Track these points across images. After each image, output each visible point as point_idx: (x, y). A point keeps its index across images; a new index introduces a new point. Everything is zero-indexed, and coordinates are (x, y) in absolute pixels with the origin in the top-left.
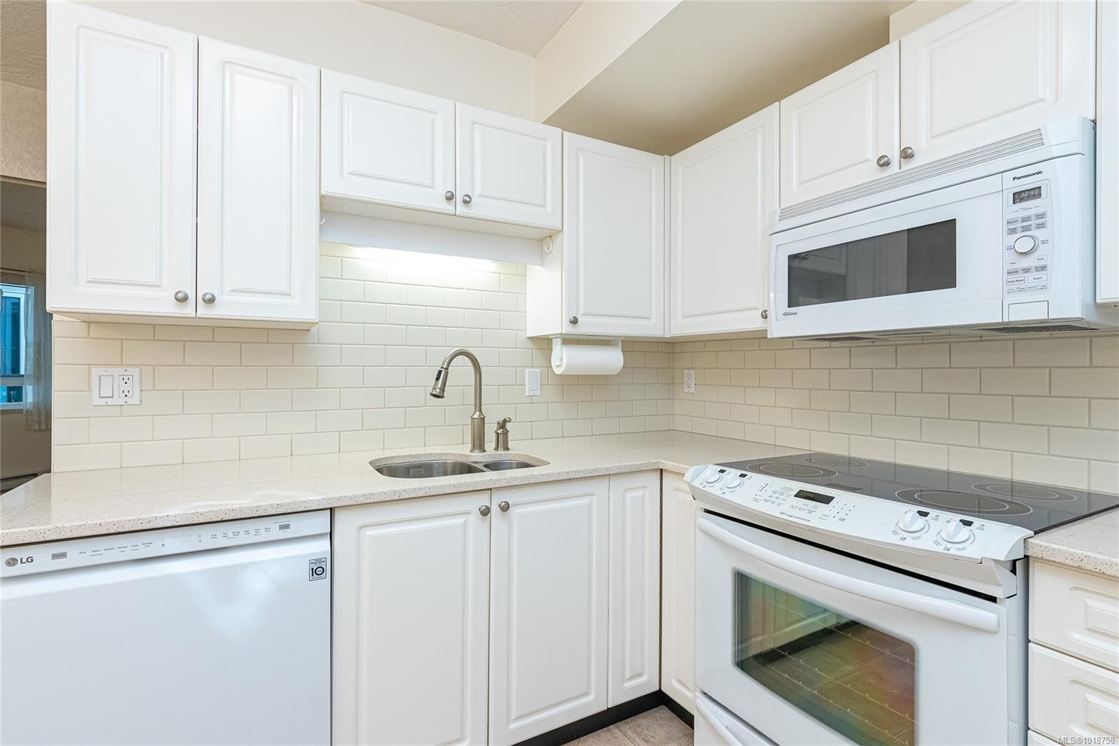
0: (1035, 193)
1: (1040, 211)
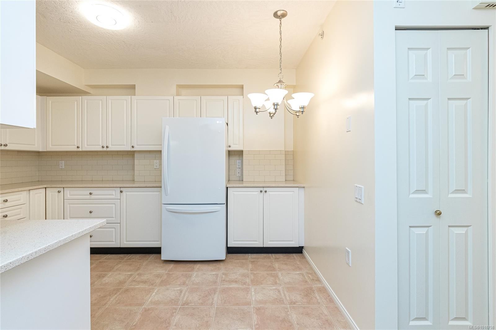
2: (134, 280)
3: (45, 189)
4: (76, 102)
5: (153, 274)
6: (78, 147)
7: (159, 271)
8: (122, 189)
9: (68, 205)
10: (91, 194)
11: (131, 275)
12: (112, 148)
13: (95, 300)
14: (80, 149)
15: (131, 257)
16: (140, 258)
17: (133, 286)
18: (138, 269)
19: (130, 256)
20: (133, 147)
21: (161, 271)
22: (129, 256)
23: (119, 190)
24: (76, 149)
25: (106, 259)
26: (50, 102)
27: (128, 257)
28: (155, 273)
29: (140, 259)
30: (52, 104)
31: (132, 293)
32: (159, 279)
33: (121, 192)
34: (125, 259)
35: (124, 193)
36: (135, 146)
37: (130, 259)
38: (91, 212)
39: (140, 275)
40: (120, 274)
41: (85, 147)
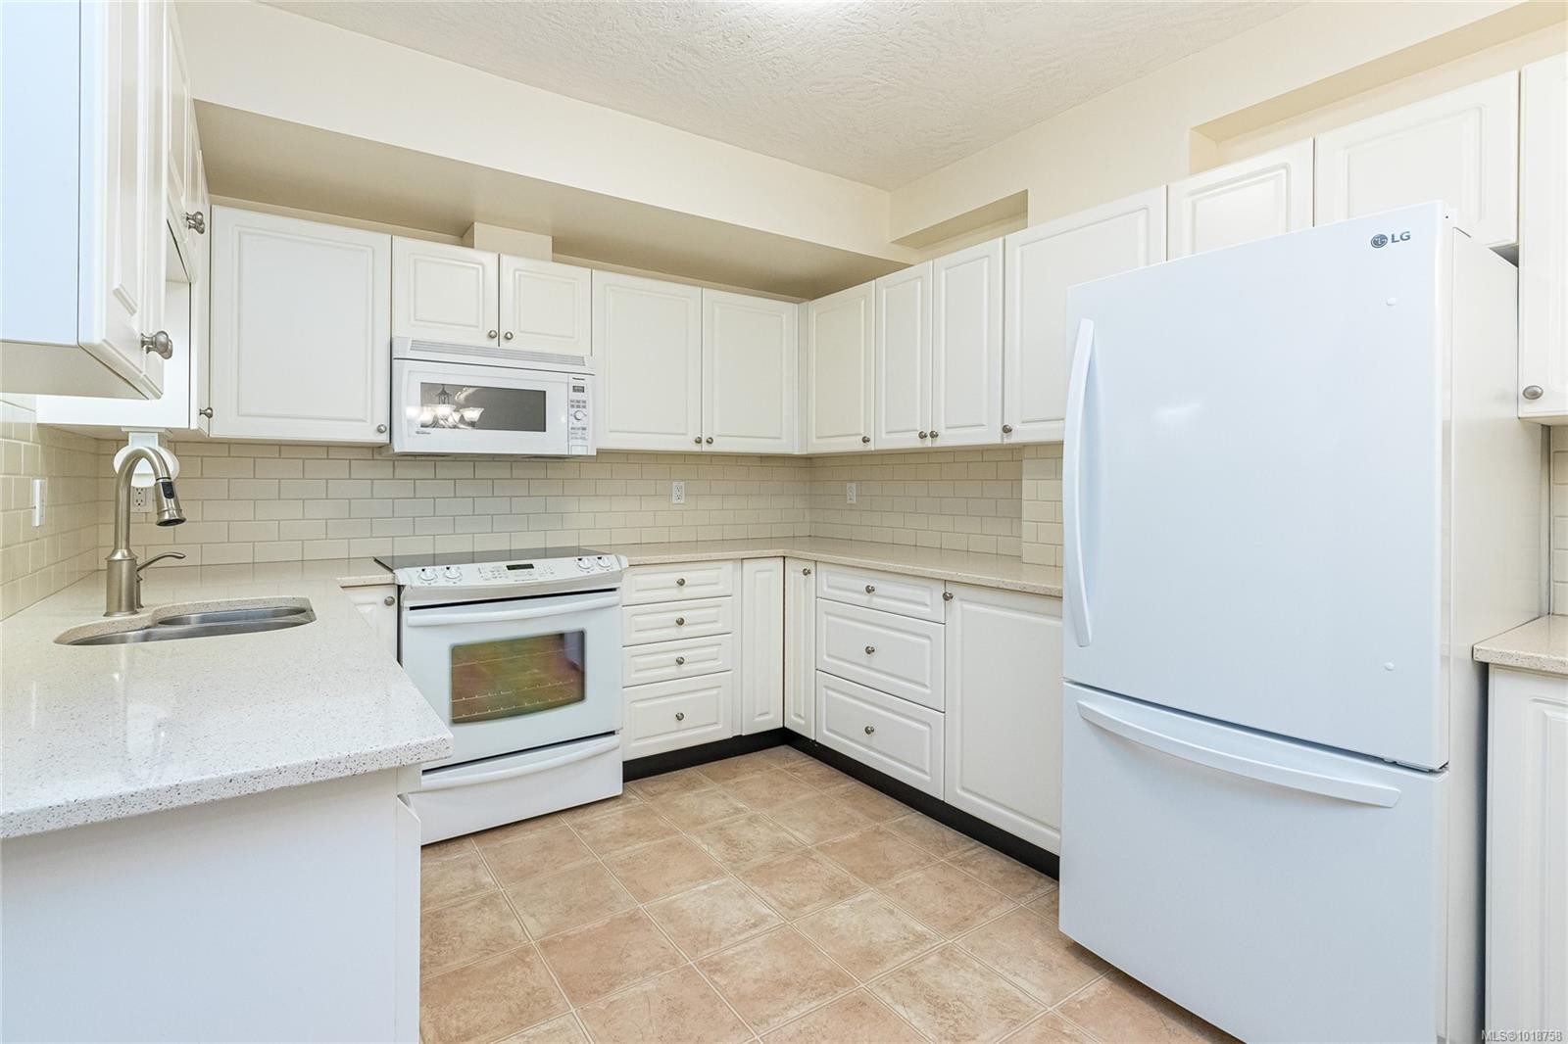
0: (582, 389)
1: (583, 399)
2: (915, 968)
3: (782, 559)
4: (863, 302)
5: (996, 985)
6: (865, 440)
7: (1025, 986)
8: (950, 589)
9: (825, 616)
10: (870, 590)
11: (921, 939)
12: (948, 439)
13: (756, 981)
14: (871, 447)
15: (973, 857)
16: (1001, 876)
17: (888, 999)
18: (960, 925)
19: (974, 852)
20: (1007, 430)
21: (1033, 991)
22: (972, 849)
23: (940, 590)
24: (859, 447)
25: (900, 826)
26: (815, 314)
27: (965, 851)
28: (1006, 985)
29: (995, 882)
30: (817, 317)
31: (866, 1028)
32: (1002, 1025)
33: (947, 597)
34: (951, 855)
35: (955, 603)
36: (1016, 427)
37: (964, 863)
38: (869, 651)
39: (948, 956)
40: (891, 912)
41: (883, 442)
